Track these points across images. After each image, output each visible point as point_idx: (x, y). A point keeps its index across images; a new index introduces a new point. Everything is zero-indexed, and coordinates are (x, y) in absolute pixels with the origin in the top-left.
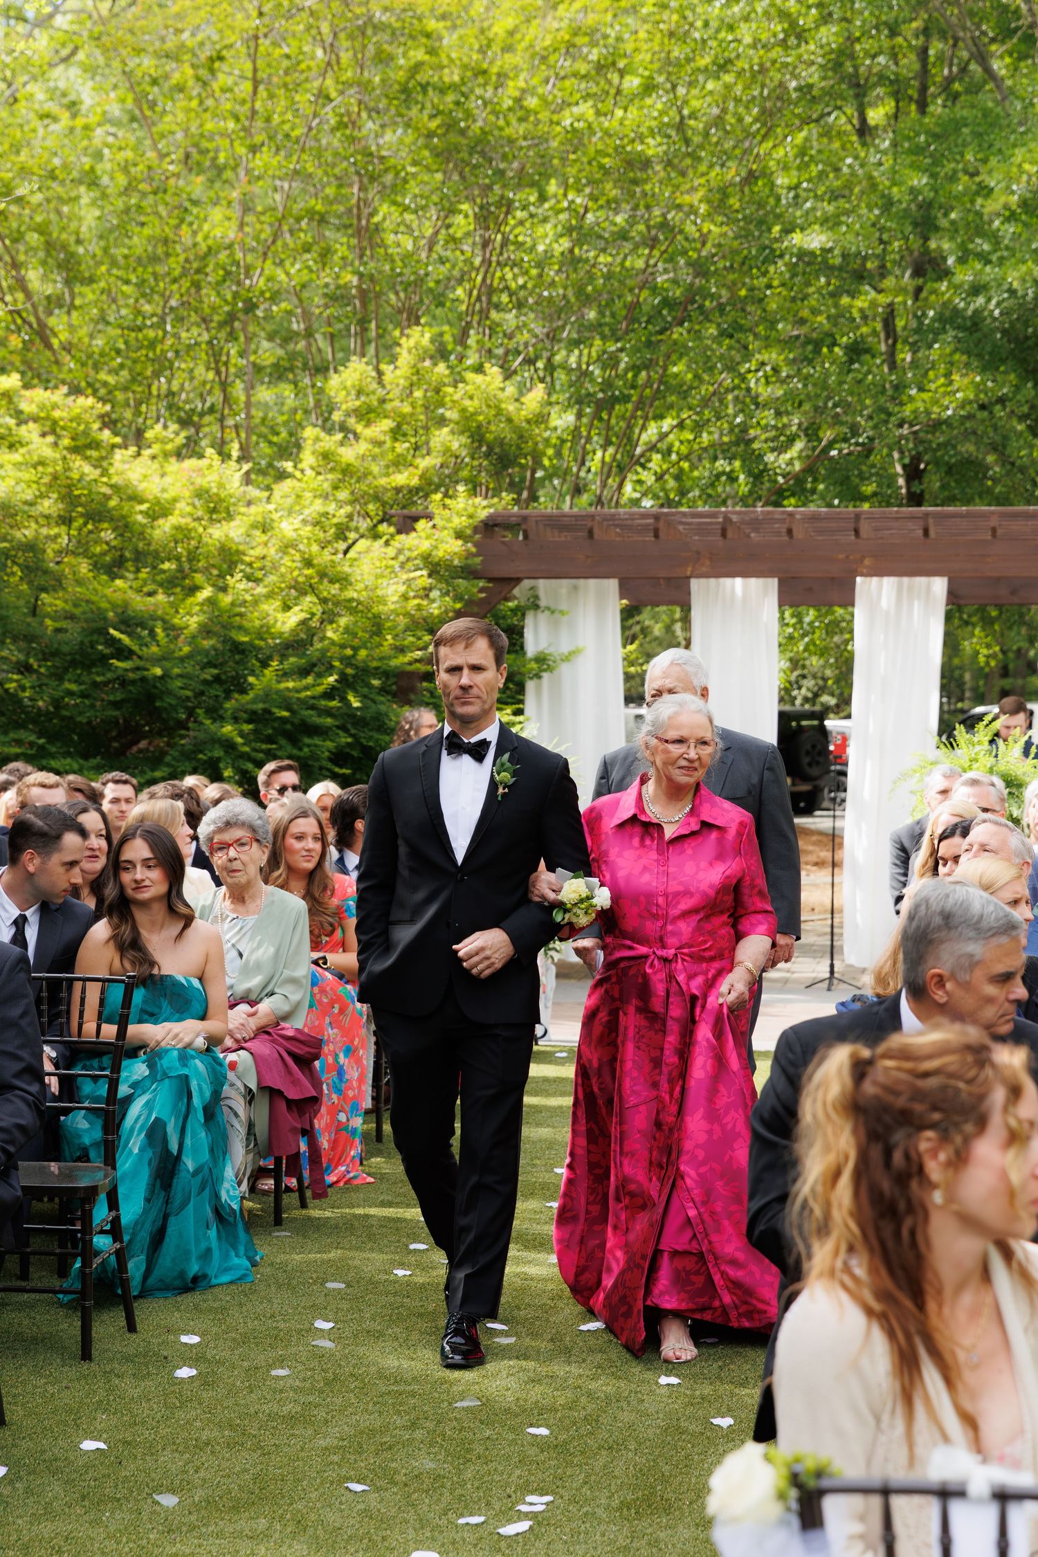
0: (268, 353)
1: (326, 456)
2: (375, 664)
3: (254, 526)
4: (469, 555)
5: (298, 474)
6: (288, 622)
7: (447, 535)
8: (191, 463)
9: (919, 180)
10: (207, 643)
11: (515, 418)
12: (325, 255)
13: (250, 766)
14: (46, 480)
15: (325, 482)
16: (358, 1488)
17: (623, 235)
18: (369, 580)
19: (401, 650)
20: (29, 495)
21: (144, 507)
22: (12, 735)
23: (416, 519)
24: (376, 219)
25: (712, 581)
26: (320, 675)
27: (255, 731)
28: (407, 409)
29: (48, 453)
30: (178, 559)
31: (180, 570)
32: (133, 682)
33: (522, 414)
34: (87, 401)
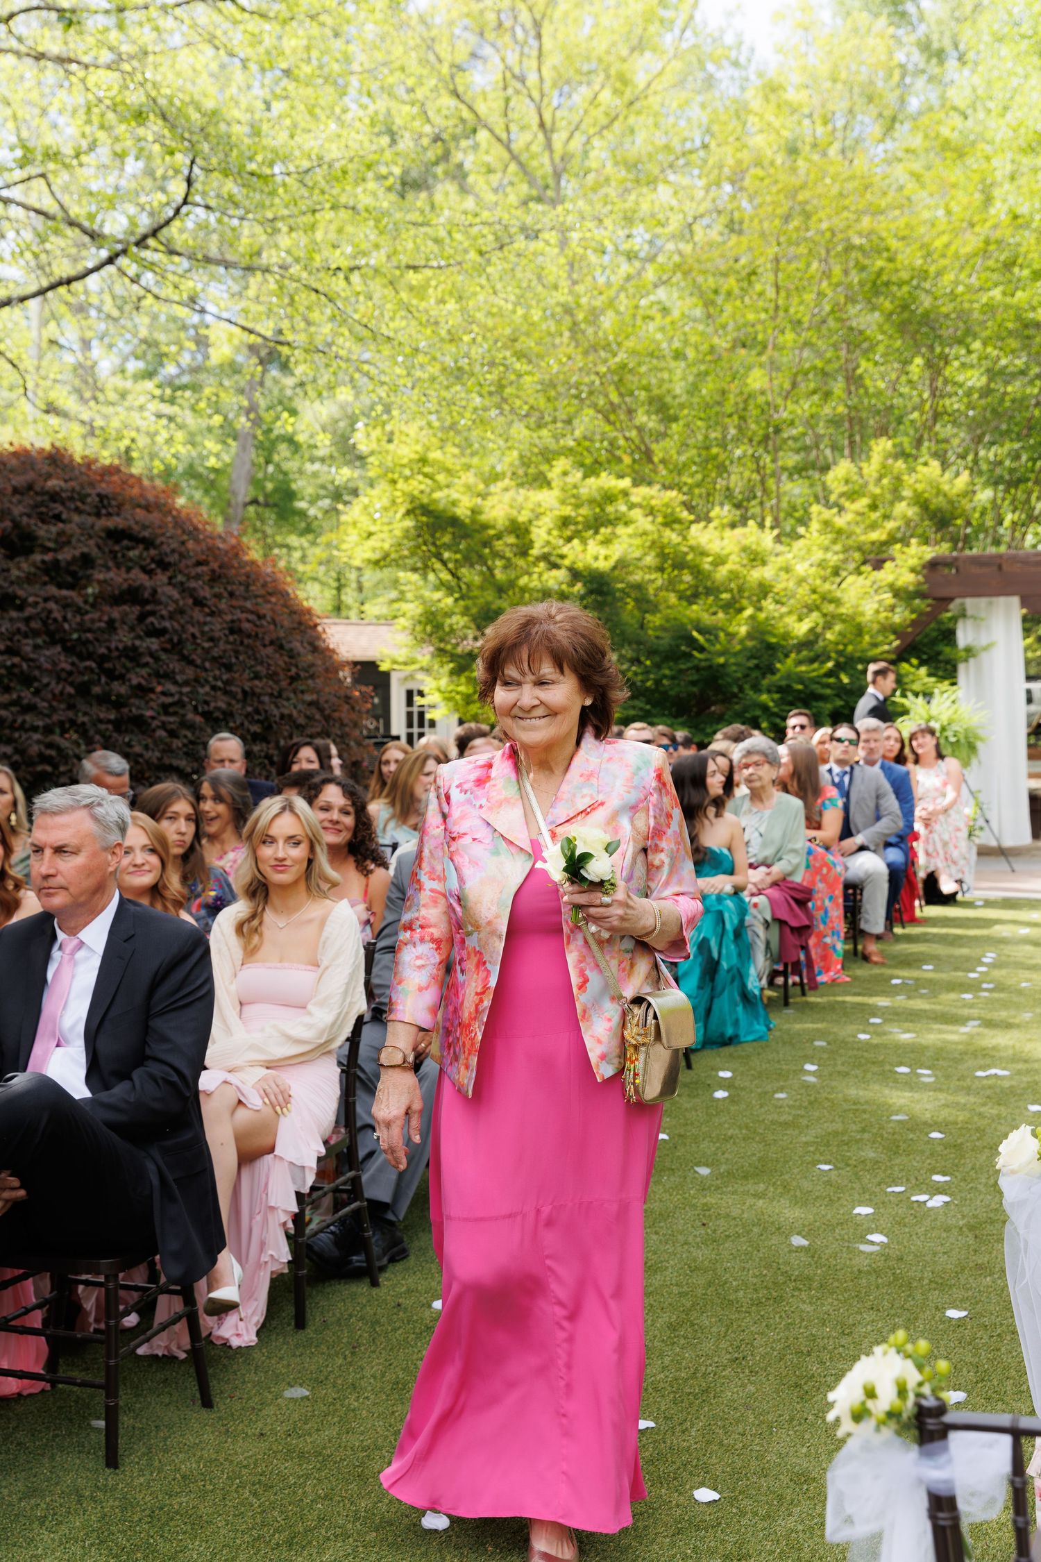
0: (791, 460)
1: (827, 523)
3: (781, 569)
4: (919, 584)
5: (809, 535)
6: (801, 629)
7: (905, 571)
8: (739, 531)
10: (750, 644)
11: (950, 494)
12: (827, 395)
13: (778, 721)
14: (648, 544)
15: (826, 539)
16: (826, 1167)
17: (1023, 373)
18: (854, 601)
19: (875, 645)
20: (637, 554)
21: (710, 559)
23: (884, 561)
24: (859, 371)
26: (823, 662)
28: (877, 491)
29: (649, 527)
30: (731, 591)
31: (733, 598)
32: (704, 669)
33: (955, 491)
34: (673, 494)
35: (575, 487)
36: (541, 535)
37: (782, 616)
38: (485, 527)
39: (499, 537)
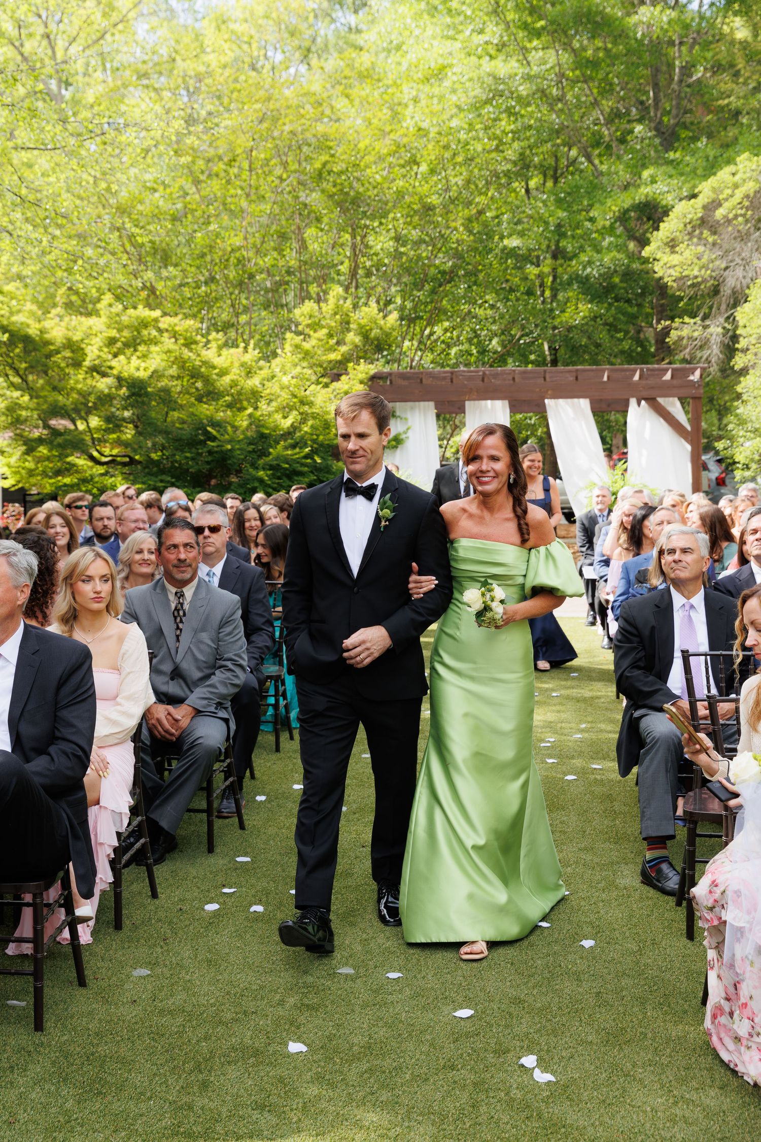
1: (297, 346)
2: (327, 442)
3: (264, 379)
5: (284, 355)
6: (286, 423)
7: (356, 382)
9: (562, 214)
10: (249, 434)
11: (384, 327)
12: (281, 252)
14: (172, 359)
15: (296, 359)
18: (321, 404)
20: (164, 367)
21: (217, 371)
22: (160, 478)
23: (341, 375)
25: (477, 402)
26: (301, 448)
27: (273, 474)
28: (333, 324)
29: (173, 347)
30: (232, 395)
31: (235, 400)
32: (217, 452)
33: (388, 325)
34: (190, 322)
35: (117, 315)
36: (93, 352)
37: (269, 415)
38: (48, 343)
39: (58, 352)
